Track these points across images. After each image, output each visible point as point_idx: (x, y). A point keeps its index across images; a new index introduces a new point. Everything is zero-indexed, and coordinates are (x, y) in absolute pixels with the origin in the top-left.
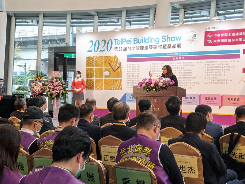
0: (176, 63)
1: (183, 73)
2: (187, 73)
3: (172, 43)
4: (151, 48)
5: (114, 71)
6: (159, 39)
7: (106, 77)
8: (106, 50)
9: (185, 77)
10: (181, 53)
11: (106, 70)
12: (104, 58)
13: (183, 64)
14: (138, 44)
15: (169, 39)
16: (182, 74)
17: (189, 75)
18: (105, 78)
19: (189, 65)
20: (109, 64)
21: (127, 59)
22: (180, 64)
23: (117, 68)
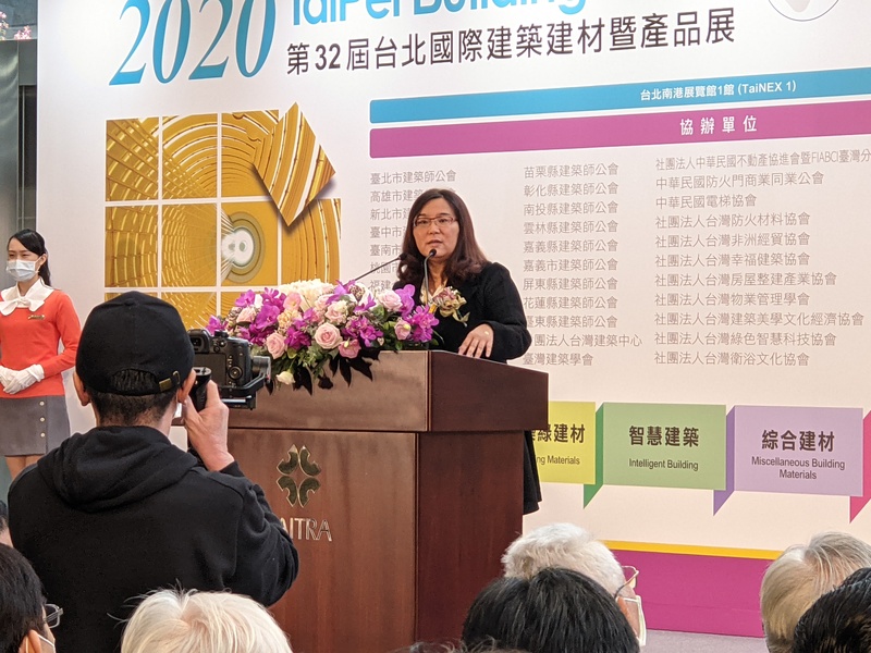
0: (700, 162)
1: (751, 239)
2: (777, 239)
3: (669, 5)
5: (289, 229)
8: (233, 64)
9: (763, 269)
10: (735, 81)
11: (238, 220)
12: (219, 126)
13: (745, 170)
14: (442, 20)
16: (742, 250)
17: (791, 260)
18: (227, 281)
19: (791, 179)
20: (255, 172)
21: (373, 133)
22: (730, 172)
23: (310, 207)
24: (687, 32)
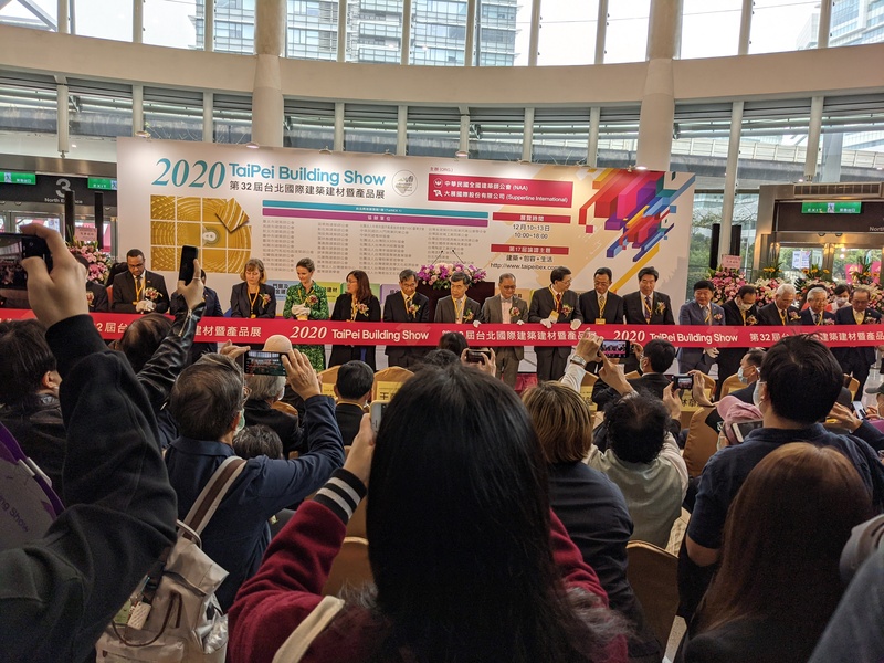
0: (373, 226)
1: (388, 245)
2: (395, 246)
3: (365, 187)
4: (320, 191)
5: (231, 233)
6: (338, 175)
7: (208, 243)
8: (207, 184)
9: (391, 253)
10: (384, 208)
11: (208, 229)
12: (202, 201)
13: (387, 229)
14: (289, 181)
15: (359, 178)
16: (385, 248)
17: (399, 251)
18: (205, 245)
19: (400, 232)
20: (217, 216)
21: (264, 209)
22: (383, 229)
23: (239, 227)
24: (370, 194)
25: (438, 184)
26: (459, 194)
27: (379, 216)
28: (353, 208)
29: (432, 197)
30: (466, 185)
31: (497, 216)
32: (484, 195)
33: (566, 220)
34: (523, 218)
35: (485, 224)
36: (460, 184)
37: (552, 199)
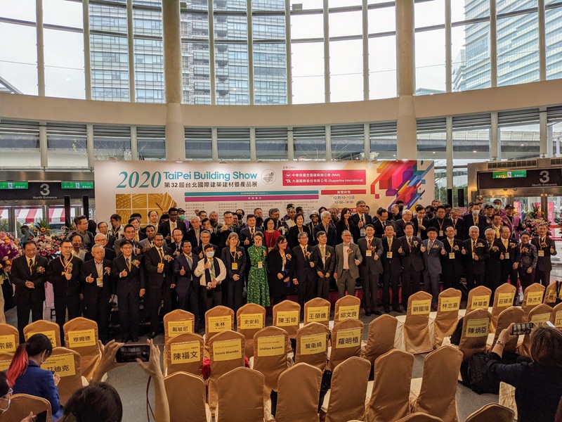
0: (252, 203)
3: (245, 181)
4: (219, 185)
6: (229, 175)
8: (151, 185)
12: (147, 196)
14: (201, 180)
15: (242, 176)
20: (157, 204)
21: (185, 198)
24: (249, 185)
25: (288, 176)
26: (301, 181)
27: (255, 197)
28: (239, 193)
29: (285, 184)
30: (304, 175)
31: (324, 192)
32: (315, 181)
33: (363, 192)
34: (339, 192)
35: (317, 197)
36: (301, 175)
37: (355, 181)
